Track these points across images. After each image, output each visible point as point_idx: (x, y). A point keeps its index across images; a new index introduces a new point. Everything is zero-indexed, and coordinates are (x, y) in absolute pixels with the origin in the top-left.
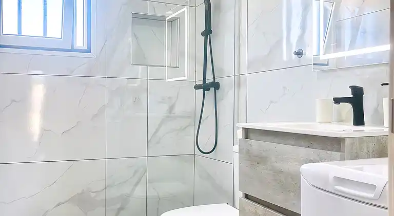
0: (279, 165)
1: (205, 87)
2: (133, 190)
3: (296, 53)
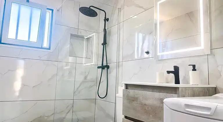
0: (144, 102)
1: (103, 67)
2: (66, 115)
3: (146, 53)
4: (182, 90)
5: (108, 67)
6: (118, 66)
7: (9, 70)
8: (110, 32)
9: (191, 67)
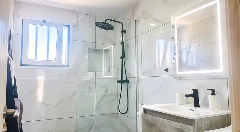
0: (162, 129)
1: (122, 82)
3: (165, 70)
4: (198, 122)
5: (127, 81)
6: (137, 82)
7: (32, 91)
8: (128, 45)
9: (210, 92)
